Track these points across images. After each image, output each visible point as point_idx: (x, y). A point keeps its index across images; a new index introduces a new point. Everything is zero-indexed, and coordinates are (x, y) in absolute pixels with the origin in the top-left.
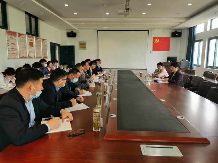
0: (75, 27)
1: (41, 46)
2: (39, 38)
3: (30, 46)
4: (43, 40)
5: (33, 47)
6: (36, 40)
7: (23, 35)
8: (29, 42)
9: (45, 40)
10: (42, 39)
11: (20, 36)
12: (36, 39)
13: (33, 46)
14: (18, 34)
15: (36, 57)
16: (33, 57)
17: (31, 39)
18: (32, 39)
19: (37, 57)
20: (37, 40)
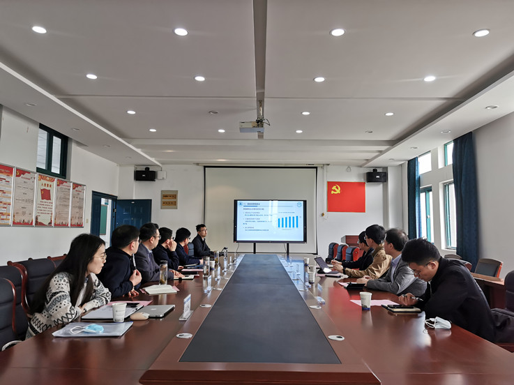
0: (153, 160)
1: (69, 199)
2: (66, 182)
3: (42, 199)
4: (76, 185)
5: (49, 201)
6: (58, 185)
7: (29, 173)
8: (42, 190)
9: (81, 185)
10: (74, 184)
11: (22, 175)
12: (60, 183)
13: (50, 199)
14: (17, 170)
15: (53, 224)
16: (46, 223)
17: (47, 182)
18: (49, 183)
19: (57, 223)
20: (61, 186)
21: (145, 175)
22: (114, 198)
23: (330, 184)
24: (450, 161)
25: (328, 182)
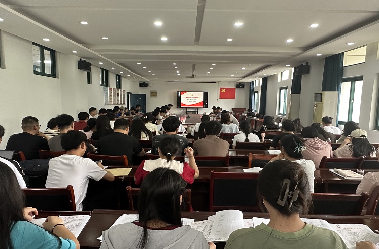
1: (122, 96)
2: (121, 90)
8: (117, 94)
9: (124, 91)
11: (114, 90)
13: (119, 96)
15: (120, 104)
18: (118, 91)
21: (143, 85)
22: (131, 94)
23: (221, 89)
24: (261, 84)
25: (221, 88)
